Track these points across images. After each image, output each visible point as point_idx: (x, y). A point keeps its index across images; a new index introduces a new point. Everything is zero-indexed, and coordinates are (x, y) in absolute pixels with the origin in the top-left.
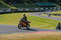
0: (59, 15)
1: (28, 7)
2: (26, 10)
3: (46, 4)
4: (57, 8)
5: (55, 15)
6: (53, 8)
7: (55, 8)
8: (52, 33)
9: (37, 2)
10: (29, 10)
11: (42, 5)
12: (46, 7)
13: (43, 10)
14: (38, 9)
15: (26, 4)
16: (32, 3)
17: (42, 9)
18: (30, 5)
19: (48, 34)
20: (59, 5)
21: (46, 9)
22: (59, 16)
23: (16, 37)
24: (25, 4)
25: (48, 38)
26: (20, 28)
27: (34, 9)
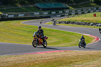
0: (73, 23)
1: (22, 11)
2: (20, 15)
3: (53, 5)
4: (70, 11)
5: (67, 23)
6: (63, 12)
7: (67, 11)
8: (63, 53)
9: (37, 2)
10: (25, 15)
11: (46, 7)
12: (53, 9)
13: (48, 15)
14: (38, 13)
15: (19, 6)
16: (28, 4)
17: (46, 13)
18: (26, 8)
19: (56, 54)
20: (73, 6)
21: (53, 13)
22: (74, 25)
23: (3, 62)
24: (17, 6)
25: (56, 62)
26: (35, 47)
27: (33, 14)
